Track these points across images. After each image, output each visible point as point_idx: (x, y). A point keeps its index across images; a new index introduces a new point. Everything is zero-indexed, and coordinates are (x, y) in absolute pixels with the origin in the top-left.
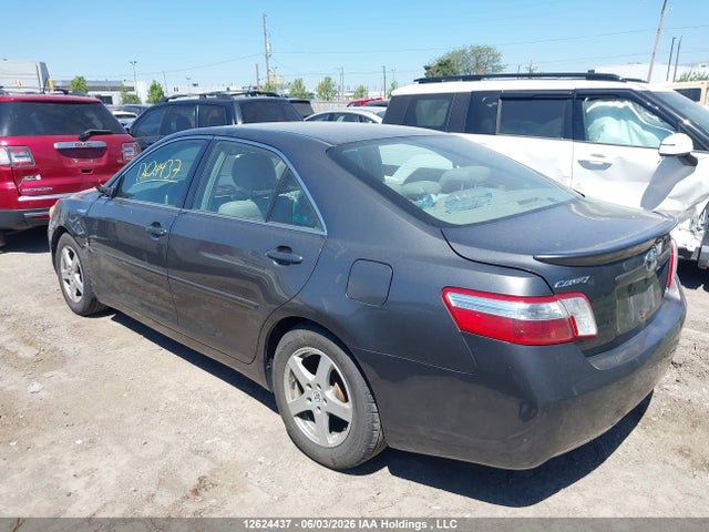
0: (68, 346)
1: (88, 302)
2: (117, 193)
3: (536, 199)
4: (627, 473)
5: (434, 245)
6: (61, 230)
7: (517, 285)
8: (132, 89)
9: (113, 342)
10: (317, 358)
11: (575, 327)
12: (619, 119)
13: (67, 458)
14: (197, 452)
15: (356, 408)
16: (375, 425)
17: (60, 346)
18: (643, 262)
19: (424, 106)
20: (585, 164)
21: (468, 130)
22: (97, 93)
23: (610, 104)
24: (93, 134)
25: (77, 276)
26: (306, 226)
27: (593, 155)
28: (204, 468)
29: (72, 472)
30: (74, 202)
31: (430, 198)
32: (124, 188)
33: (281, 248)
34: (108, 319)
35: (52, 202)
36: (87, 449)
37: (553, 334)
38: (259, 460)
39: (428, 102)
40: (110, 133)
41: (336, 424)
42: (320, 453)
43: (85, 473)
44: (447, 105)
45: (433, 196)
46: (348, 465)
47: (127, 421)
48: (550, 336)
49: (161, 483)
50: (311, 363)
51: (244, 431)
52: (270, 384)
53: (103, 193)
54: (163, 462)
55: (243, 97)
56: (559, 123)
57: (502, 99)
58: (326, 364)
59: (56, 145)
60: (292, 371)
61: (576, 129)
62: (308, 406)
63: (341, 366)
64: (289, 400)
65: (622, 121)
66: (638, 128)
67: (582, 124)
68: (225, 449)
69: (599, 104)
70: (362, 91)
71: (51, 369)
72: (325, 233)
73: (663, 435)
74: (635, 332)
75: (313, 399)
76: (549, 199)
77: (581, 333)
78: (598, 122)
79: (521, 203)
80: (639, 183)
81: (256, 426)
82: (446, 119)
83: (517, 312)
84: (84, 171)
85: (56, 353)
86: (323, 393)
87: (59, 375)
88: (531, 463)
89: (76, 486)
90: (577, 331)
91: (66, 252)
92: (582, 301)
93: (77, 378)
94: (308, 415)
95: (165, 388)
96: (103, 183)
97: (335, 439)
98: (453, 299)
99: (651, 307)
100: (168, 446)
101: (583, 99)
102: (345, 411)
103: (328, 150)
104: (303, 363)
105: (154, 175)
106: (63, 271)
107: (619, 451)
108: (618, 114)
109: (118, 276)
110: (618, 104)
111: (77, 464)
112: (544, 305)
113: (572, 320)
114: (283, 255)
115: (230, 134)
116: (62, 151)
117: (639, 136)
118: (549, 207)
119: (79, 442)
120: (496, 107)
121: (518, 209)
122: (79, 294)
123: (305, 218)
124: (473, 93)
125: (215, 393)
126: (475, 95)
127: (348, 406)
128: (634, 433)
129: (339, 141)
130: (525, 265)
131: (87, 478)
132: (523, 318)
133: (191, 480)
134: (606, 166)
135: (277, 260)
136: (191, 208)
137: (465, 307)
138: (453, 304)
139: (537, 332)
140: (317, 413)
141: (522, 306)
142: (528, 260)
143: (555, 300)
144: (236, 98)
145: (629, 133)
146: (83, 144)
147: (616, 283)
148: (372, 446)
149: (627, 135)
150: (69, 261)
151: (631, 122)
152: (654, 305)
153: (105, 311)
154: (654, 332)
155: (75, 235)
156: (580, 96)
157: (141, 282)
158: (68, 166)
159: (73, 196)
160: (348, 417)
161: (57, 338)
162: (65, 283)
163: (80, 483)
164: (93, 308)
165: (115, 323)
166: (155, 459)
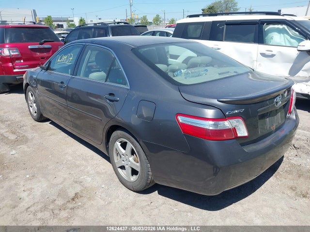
0: (29, 135)
1: (39, 116)
2: (48, 68)
3: (228, 72)
4: (265, 197)
5: (175, 94)
6: (27, 85)
7: (210, 113)
8: (72, 21)
9: (48, 133)
10: (126, 143)
11: (236, 132)
12: (280, 34)
13: (22, 183)
14: (76, 182)
15: (141, 166)
16: (149, 173)
17: (26, 135)
18: (273, 102)
19: (191, 28)
20: (263, 55)
21: (210, 39)
22: (58, 23)
23: (276, 26)
24: (45, 42)
25: (35, 105)
26: (122, 84)
27: (267, 51)
28: (78, 189)
29: (23, 189)
30: (32, 72)
31: (181, 71)
32: (51, 66)
33: (111, 94)
34: (48, 123)
35: (24, 72)
36: (30, 179)
37: (225, 136)
38: (103, 186)
39: (193, 26)
40: (52, 41)
41: (134, 172)
42: (128, 184)
43: (28, 190)
44: (201, 27)
45: (182, 71)
46: (139, 190)
47: (49, 168)
48: (223, 136)
49: (59, 195)
50: (124, 145)
51: (98, 173)
52: (108, 153)
53: (43, 68)
54: (62, 186)
55: (113, 25)
56: (252, 35)
57: (226, 24)
58: (130, 146)
59: (29, 47)
60: (116, 149)
61: (260, 38)
62: (123, 163)
63: (135, 147)
64: (116, 161)
65: (282, 34)
66: (289, 37)
67: (263, 36)
68: (88, 181)
69: (271, 26)
70: (173, 21)
71: (21, 145)
72: (129, 88)
73: (284, 180)
74: (269, 134)
75: (125, 160)
76: (235, 72)
77: (239, 135)
78: (270, 35)
79: (220, 74)
80: (288, 64)
81: (103, 171)
82: (201, 34)
83: (209, 125)
84: (42, 58)
85: (24, 138)
86: (128, 158)
87: (24, 147)
88: (216, 193)
89: (24, 195)
90: (237, 134)
91: (30, 94)
92: (240, 120)
93: (31, 149)
94: (123, 168)
95: (67, 153)
96: (43, 64)
97: (134, 178)
98: (181, 119)
99: (279, 122)
100: (65, 179)
101: (264, 24)
102: (137, 166)
103: (133, 49)
104: (121, 145)
105: (63, 60)
106: (29, 102)
107: (262, 187)
108: (280, 31)
109: (54, 106)
110: (280, 26)
111: (26, 186)
112: (221, 122)
113: (234, 129)
114: (111, 98)
115: (92, 42)
116: (32, 49)
117: (290, 42)
118: (233, 76)
119: (28, 176)
120: (223, 28)
121: (217, 77)
122: (36, 112)
123: (121, 81)
124: (213, 21)
125: (88, 157)
126: (214, 23)
127: (138, 164)
128: (271, 179)
129: (138, 45)
130: (214, 104)
131: (29, 192)
132: (211, 128)
133: (72, 194)
134: (273, 56)
135: (109, 100)
136: (76, 75)
137: (186, 123)
138: (181, 121)
139: (217, 135)
140: (126, 167)
141: (211, 123)
142: (215, 101)
143: (226, 120)
144: (109, 25)
145: (285, 40)
146: (41, 46)
147: (258, 112)
148: (149, 182)
149: (284, 41)
150: (31, 98)
151: (285, 35)
152: (280, 122)
153: (47, 120)
154: (281, 134)
155: (32, 87)
156: (262, 22)
157: (62, 108)
158: (35, 56)
159: (32, 70)
160: (138, 169)
161: (25, 131)
162: (30, 108)
163: (26, 193)
164: (41, 118)
165: (50, 125)
166: (58, 184)
